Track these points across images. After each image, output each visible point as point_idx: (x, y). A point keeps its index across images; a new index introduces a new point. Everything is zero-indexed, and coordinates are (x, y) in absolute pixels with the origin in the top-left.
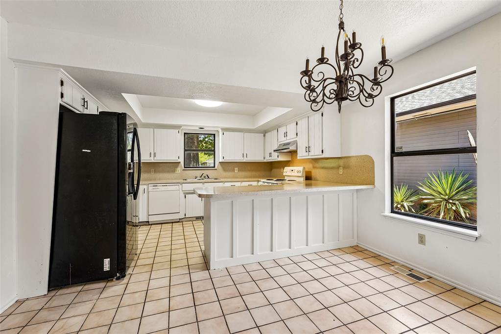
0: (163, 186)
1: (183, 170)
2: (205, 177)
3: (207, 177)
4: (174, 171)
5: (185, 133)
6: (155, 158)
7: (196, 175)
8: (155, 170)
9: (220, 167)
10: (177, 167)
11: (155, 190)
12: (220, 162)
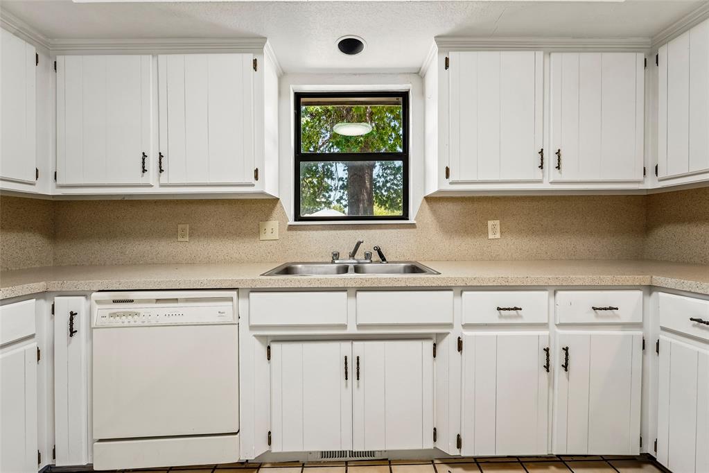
0: (158, 301)
1: (291, 228)
2: (368, 256)
3: (376, 257)
4: (256, 233)
5: (298, 96)
6: (164, 178)
7: (336, 250)
8: (191, 229)
9: (428, 217)
10: (267, 217)
11: (118, 321)
12: (426, 198)
